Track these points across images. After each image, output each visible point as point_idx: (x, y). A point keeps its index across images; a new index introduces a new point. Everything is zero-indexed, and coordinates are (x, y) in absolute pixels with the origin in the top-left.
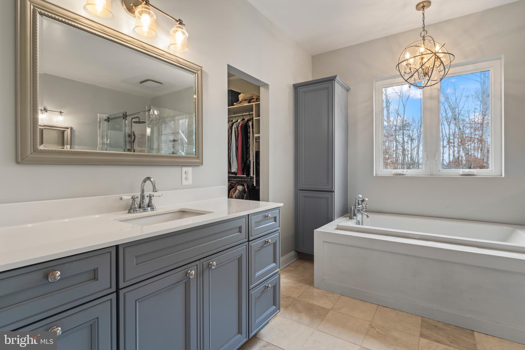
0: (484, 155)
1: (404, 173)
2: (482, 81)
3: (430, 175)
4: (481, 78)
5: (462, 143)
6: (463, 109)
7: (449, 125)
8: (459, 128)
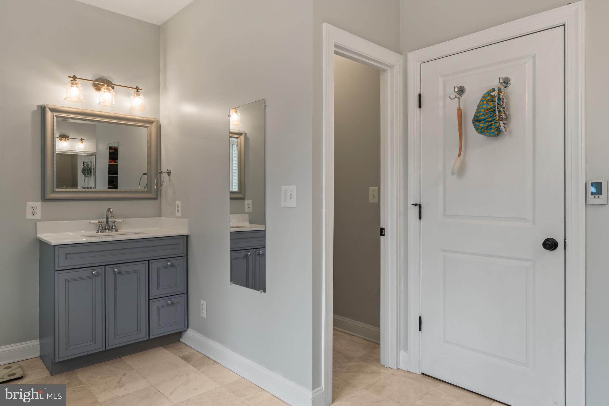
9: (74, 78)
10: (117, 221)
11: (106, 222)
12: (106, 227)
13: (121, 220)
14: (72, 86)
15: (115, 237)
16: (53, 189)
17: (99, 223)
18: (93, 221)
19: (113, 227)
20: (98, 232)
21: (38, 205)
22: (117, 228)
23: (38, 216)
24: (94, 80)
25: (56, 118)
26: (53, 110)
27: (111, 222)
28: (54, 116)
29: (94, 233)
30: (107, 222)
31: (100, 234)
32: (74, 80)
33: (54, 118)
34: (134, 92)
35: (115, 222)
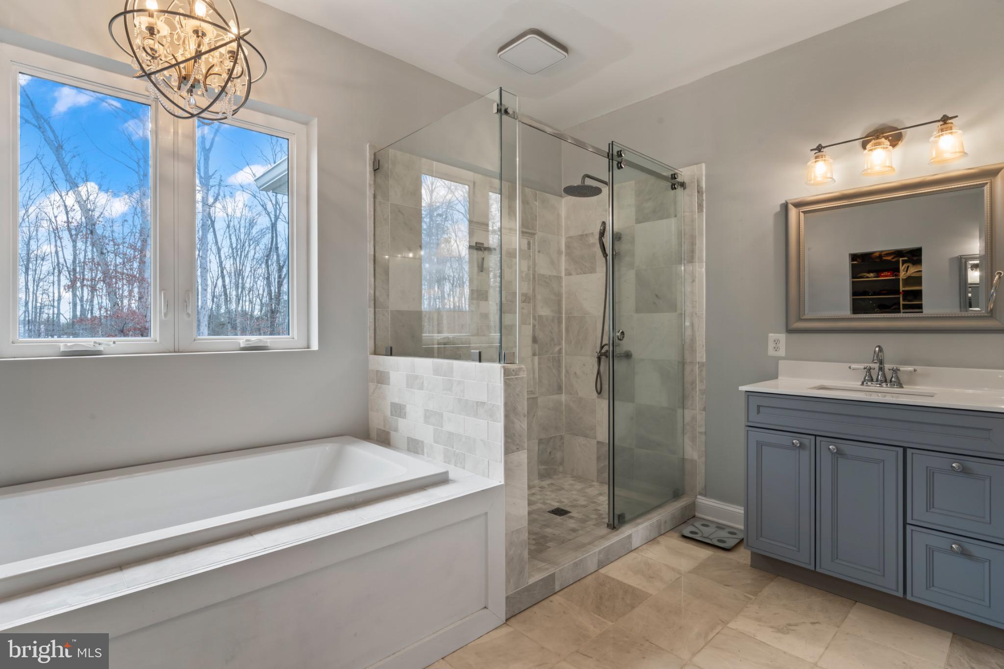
0: (147, 308)
1: (101, 348)
2: (142, 173)
3: (175, 352)
4: (139, 166)
5: (106, 282)
6: (102, 216)
7: (74, 241)
8: (99, 252)
9: (819, 148)
10: (901, 369)
11: (879, 369)
12: (878, 377)
13: (911, 368)
14: (816, 162)
15: (898, 397)
16: (800, 316)
17: (866, 370)
18: (853, 366)
19: (893, 379)
20: (863, 384)
21: (782, 337)
22: (901, 382)
23: (782, 352)
24: (864, 136)
25: (803, 214)
26: (798, 205)
27: (889, 370)
28: (801, 213)
29: (857, 384)
30: (881, 369)
31: (864, 388)
32: (820, 151)
33: (801, 215)
34: (938, 126)
35: (898, 371)
